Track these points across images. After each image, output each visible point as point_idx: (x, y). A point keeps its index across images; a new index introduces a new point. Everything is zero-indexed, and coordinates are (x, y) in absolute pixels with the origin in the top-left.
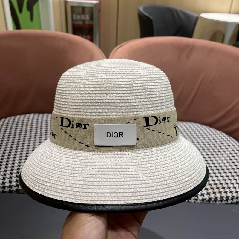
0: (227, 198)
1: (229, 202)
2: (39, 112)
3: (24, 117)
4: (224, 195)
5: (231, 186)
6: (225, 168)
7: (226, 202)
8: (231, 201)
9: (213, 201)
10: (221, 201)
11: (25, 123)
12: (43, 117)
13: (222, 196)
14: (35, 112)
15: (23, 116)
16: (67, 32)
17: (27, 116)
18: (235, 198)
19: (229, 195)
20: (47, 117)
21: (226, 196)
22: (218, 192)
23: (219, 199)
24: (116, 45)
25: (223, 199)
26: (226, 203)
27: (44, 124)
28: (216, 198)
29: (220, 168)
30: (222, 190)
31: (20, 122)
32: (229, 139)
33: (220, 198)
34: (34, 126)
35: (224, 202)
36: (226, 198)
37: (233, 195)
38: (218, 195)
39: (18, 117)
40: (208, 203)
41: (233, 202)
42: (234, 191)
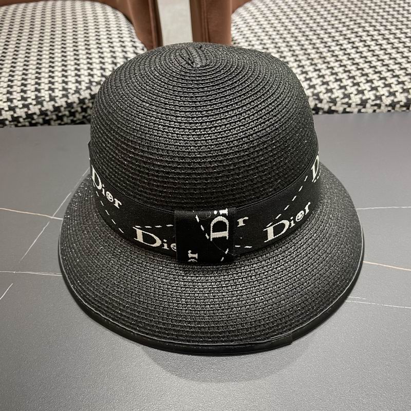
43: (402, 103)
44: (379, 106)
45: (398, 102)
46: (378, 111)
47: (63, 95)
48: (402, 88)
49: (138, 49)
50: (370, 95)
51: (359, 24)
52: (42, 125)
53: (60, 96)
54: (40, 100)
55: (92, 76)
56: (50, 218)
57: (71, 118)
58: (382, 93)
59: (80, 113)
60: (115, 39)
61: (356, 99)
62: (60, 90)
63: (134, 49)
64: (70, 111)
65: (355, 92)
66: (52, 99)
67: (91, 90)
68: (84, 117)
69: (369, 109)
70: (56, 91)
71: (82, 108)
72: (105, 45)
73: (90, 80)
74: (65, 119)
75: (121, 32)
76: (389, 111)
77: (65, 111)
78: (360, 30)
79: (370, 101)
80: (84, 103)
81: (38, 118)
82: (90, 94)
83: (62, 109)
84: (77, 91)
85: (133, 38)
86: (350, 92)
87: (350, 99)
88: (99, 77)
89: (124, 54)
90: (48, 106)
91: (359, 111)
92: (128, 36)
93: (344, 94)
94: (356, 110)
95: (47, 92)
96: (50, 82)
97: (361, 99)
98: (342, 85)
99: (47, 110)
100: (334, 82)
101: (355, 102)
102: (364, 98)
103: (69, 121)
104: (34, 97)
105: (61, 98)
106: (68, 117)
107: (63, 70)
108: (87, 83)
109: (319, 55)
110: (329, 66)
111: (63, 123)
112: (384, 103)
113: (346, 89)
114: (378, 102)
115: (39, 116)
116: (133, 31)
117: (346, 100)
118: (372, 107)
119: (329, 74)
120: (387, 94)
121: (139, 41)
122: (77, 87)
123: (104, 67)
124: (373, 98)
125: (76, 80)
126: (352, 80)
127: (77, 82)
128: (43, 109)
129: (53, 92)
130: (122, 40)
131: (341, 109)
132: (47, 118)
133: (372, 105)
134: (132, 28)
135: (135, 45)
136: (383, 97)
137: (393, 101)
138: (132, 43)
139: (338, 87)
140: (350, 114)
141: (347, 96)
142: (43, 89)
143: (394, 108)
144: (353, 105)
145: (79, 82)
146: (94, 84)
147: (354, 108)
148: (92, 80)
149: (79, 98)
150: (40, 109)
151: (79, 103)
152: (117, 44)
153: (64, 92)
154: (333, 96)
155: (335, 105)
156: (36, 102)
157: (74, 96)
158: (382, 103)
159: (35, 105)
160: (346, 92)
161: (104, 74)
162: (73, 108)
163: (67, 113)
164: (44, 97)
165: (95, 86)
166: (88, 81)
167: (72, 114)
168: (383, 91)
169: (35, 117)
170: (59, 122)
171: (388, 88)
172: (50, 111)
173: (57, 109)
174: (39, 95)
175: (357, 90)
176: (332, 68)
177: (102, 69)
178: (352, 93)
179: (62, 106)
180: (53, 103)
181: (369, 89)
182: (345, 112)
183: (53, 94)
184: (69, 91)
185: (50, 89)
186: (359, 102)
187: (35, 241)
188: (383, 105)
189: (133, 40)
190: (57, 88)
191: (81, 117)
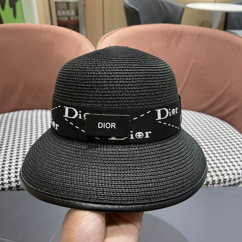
0: (225, 181)
1: (227, 184)
2: (29, 109)
3: (13, 114)
4: (221, 177)
5: (227, 168)
6: (220, 151)
7: (224, 184)
8: (229, 183)
9: (211, 185)
10: (219, 183)
11: (14, 120)
12: (32, 113)
13: (220, 178)
14: (24, 109)
15: (11, 113)
16: (52, 24)
17: (16, 113)
18: (232, 179)
19: (227, 177)
20: (37, 113)
21: (224, 178)
22: (215, 175)
23: (216, 182)
24: (104, 34)
25: (221, 182)
26: (224, 186)
27: (34, 120)
28: (214, 181)
29: (215, 152)
30: (219, 173)
31: (9, 119)
32: (223, 124)
33: (218, 181)
34: (24, 123)
35: (221, 185)
36: (223, 181)
37: (230, 177)
38: (216, 178)
39: (6, 114)
40: (205, 187)
41: (230, 184)
42: (231, 174)
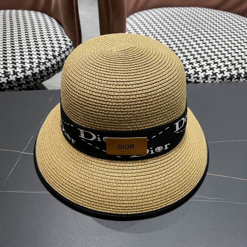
43: (228, 78)
44: (215, 79)
45: (226, 77)
46: (214, 82)
47: (22, 71)
48: (227, 69)
49: (67, 42)
50: (209, 73)
51: (198, 30)
52: (8, 90)
53: (20, 71)
54: (7, 74)
55: (40, 59)
56: (22, 153)
57: (27, 85)
58: (216, 72)
59: (32, 82)
60: (53, 36)
61: (202, 75)
62: (20, 68)
63: (65, 42)
64: (26, 81)
65: (201, 71)
66: (15, 73)
67: (40, 68)
68: (35, 84)
69: (209, 81)
70: (17, 68)
71: (34, 79)
72: (47, 39)
73: (39, 61)
74: (23, 86)
75: (56, 31)
76: (221, 82)
77: (23, 81)
78: (199, 33)
79: (210, 76)
80: (35, 76)
81: (6, 86)
82: (39, 70)
83: (22, 80)
84: (31, 68)
85: (64, 35)
86: (198, 70)
87: (198, 75)
88: (44, 59)
89: (59, 45)
90: (13, 78)
91: (204, 82)
92: (61, 33)
93: (195, 71)
94: (202, 81)
95: (12, 69)
96: (13, 63)
97: (205, 75)
98: (193, 66)
99: (12, 80)
100: (188, 65)
101: (202, 77)
102: (206, 74)
103: (26, 87)
104: (3, 72)
105: (20, 73)
106: (25, 84)
107: (21, 55)
108: (37, 63)
109: (178, 48)
110: (185, 55)
111: (22, 88)
112: (217, 77)
113: (196, 69)
114: (214, 77)
115: (6, 84)
116: (63, 30)
117: (196, 75)
118: (211, 80)
119: (185, 60)
120: (219, 72)
121: (68, 37)
122: (31, 66)
123: (47, 53)
124: (211, 74)
125: (30, 61)
126: (198, 64)
127: (30, 62)
128: (9, 80)
129: (16, 69)
130: (57, 36)
131: (193, 81)
132: (12, 85)
133: (211, 79)
134: (62, 28)
135: (65, 39)
136: (217, 74)
137: (222, 76)
138: (64, 38)
139: (191, 68)
140: (199, 84)
141: (197, 73)
142: (9, 67)
143: (223, 80)
144: (201, 78)
145: (32, 63)
146: (42, 64)
147: (201, 80)
148: (40, 61)
149: (32, 73)
150: (7, 80)
151: (32, 76)
152: (54, 39)
153: (23, 69)
154: (189, 73)
155: (190, 78)
156: (5, 75)
157: (29, 71)
158: (216, 77)
159: (4, 78)
160: (196, 71)
161: (47, 57)
162: (28, 79)
163: (24, 82)
164: (10, 72)
165: (42, 65)
166: (37, 62)
167: (28, 83)
168: (217, 70)
169: (4, 85)
170: (19, 88)
171: (219, 69)
172: (14, 81)
173: (18, 80)
174: (6, 71)
175: (202, 69)
176: (186, 56)
177: (46, 54)
178: (199, 71)
179: (21, 78)
180: (15, 76)
181: (209, 69)
182: (195, 82)
183: (16, 71)
184: (26, 68)
185: (13, 67)
186: (204, 76)
187: (13, 169)
188: (217, 78)
189: (64, 36)
190: (18, 67)
191: (33, 84)
